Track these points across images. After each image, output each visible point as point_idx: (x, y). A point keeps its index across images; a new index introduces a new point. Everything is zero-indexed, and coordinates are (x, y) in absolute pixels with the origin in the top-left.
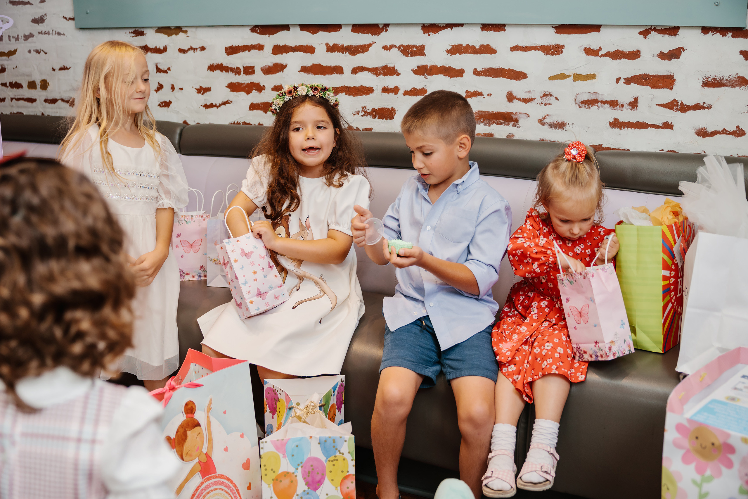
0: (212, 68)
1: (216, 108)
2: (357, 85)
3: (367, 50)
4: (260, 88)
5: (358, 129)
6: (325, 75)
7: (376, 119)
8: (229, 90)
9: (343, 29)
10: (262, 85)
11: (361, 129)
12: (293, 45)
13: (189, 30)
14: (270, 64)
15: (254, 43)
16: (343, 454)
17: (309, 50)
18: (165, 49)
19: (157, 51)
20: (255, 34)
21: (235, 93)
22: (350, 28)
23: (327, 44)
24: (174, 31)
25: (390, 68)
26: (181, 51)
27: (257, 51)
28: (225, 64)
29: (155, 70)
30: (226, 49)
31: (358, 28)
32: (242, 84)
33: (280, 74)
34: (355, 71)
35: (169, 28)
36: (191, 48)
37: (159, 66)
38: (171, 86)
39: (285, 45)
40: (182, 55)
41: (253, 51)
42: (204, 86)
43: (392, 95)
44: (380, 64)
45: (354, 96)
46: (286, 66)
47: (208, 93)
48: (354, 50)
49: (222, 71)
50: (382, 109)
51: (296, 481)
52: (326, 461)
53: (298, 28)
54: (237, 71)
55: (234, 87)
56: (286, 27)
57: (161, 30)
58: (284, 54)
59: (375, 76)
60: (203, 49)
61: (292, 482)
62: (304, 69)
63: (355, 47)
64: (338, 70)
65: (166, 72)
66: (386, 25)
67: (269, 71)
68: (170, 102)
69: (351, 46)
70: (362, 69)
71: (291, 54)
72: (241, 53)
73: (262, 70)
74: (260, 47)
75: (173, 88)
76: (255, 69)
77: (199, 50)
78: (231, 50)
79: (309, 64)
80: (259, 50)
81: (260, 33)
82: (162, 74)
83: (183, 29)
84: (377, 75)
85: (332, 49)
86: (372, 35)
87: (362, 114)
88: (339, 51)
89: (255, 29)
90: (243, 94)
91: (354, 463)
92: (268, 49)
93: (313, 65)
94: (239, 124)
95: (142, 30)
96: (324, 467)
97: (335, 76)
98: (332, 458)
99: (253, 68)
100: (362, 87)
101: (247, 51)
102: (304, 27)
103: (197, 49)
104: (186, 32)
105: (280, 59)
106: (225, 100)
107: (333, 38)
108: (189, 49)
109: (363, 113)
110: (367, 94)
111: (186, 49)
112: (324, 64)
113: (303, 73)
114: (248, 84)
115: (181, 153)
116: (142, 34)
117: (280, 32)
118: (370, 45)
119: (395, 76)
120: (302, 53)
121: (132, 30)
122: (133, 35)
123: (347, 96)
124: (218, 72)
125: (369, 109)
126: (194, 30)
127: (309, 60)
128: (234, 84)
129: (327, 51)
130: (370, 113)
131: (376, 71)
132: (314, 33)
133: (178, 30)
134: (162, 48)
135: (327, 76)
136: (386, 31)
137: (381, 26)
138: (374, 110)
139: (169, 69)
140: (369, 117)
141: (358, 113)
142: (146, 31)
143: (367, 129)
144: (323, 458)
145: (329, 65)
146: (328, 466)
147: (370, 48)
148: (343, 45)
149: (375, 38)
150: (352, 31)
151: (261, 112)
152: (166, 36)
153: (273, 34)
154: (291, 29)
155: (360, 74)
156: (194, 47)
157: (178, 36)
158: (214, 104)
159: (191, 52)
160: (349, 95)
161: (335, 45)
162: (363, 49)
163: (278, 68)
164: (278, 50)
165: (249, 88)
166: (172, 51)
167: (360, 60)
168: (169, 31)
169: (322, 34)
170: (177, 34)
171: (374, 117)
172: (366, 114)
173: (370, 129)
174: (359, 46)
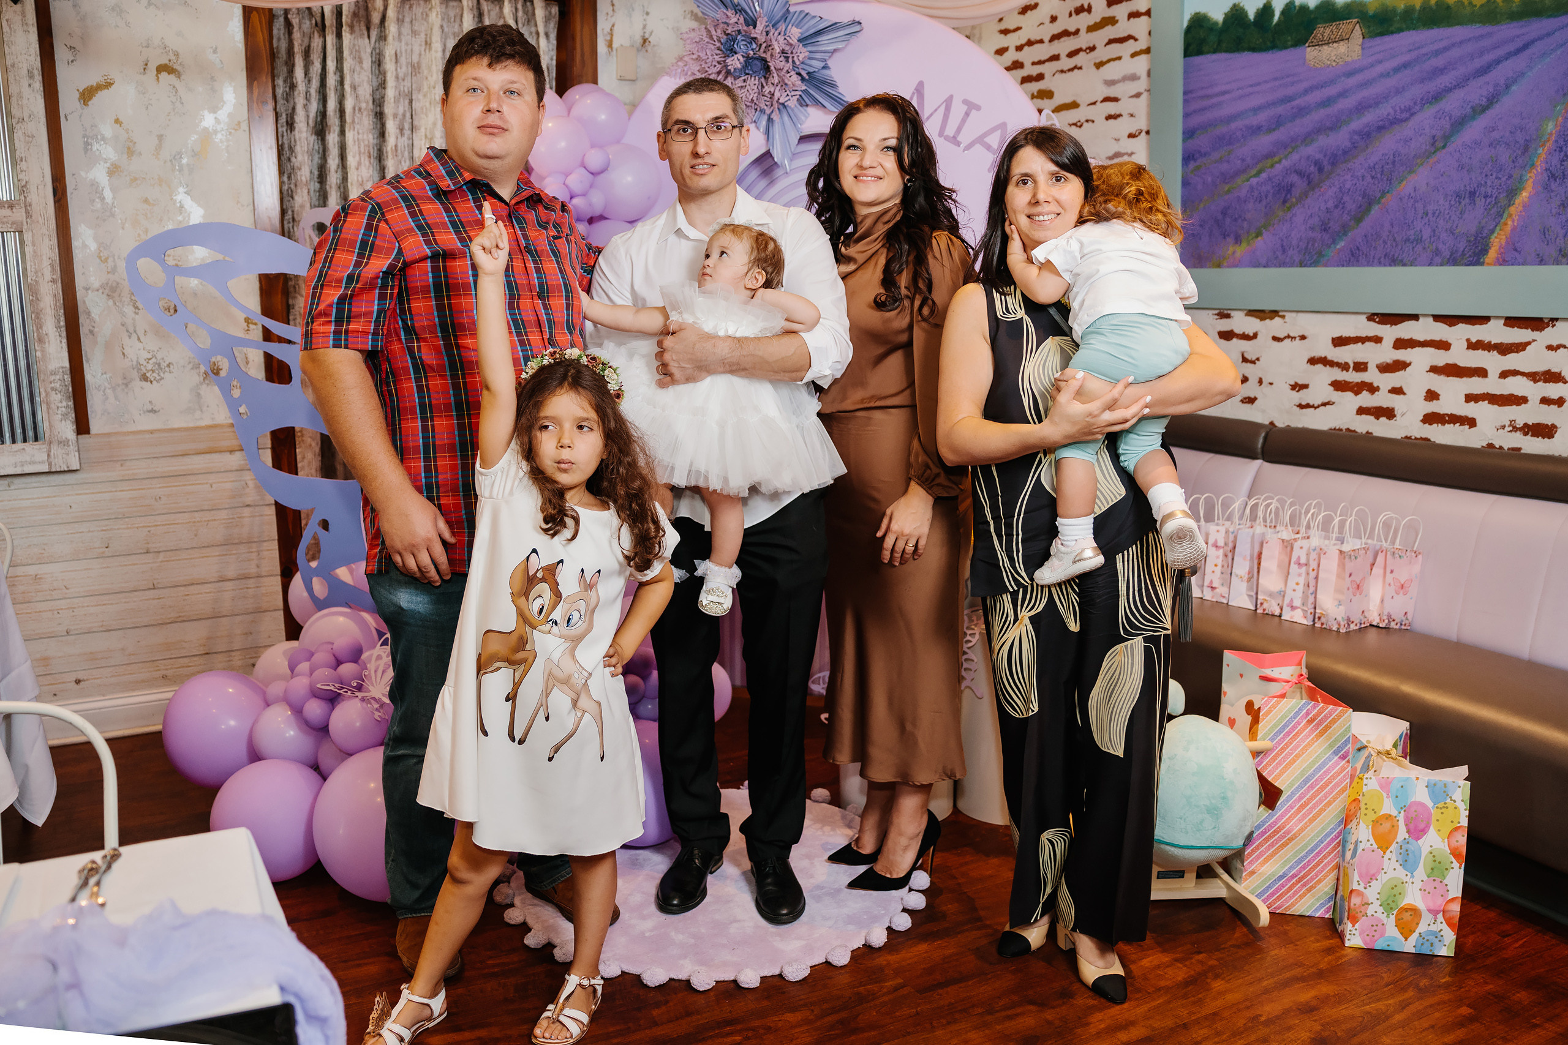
0: (1313, 361)
1: (1313, 409)
2: (1506, 393)
3: (1524, 349)
4: (1372, 389)
5: (1501, 447)
6: (1461, 377)
7: (1529, 437)
8: (1332, 388)
9: (1492, 322)
10: (1375, 385)
11: (1506, 448)
12: (1422, 339)
13: (1287, 315)
14: (1389, 361)
15: (1371, 334)
16: (1455, 801)
17: (1444, 345)
18: (1255, 336)
19: (1245, 337)
20: (1372, 324)
21: (1340, 393)
22: (1503, 321)
23: (1468, 340)
24: (1268, 315)
25: (1555, 373)
26: (1275, 339)
27: (1373, 344)
28: (1329, 358)
29: (1241, 360)
30: (1333, 340)
31: (1512, 322)
32: (1350, 383)
33: (1401, 373)
34: (1504, 375)
35: (1262, 311)
36: (1289, 337)
37: (1246, 355)
38: (1258, 380)
39: (1411, 339)
40: (1276, 343)
41: (1367, 344)
42: (1300, 382)
43: (1554, 407)
44: (1541, 368)
45: (1500, 406)
46: (1409, 364)
47: (1305, 390)
48: (1504, 349)
49: (1325, 365)
50: (1538, 425)
51: (1398, 826)
52: (1433, 807)
53: (1431, 319)
54: (1345, 367)
55: (1338, 386)
56: (1415, 317)
57: (1251, 313)
58: (1409, 349)
59: (1532, 383)
60: (1303, 338)
61: (1393, 826)
62: (1434, 369)
63: (1507, 344)
64: (1482, 373)
65: (1253, 362)
66: (1554, 320)
67: (1385, 368)
68: (1255, 399)
69: (1501, 344)
70: (1515, 373)
71: (1417, 349)
72: (1352, 346)
73: (1378, 367)
74: (1378, 340)
75: (1261, 382)
76: (1369, 365)
77: (1298, 339)
78: (1339, 342)
79: (1441, 363)
80: (1376, 343)
81: (1378, 323)
82: (1249, 365)
83: (1281, 314)
84: (1535, 381)
85: (1473, 346)
86: (1533, 330)
87: (1508, 429)
88: (1484, 349)
89: (1371, 317)
90: (1349, 395)
91: (1467, 813)
92: (1388, 342)
93: (1447, 364)
94: (1341, 430)
95: (1229, 312)
96: (1430, 814)
97: (1475, 379)
98: (1441, 805)
99: (1365, 364)
100: (1512, 395)
101: (1360, 344)
102: (1437, 318)
103: (1295, 338)
104: (1283, 317)
105: (1402, 355)
106: (1326, 401)
107: (1477, 332)
108: (1285, 338)
109: (1511, 428)
110: (1519, 404)
111: (1282, 336)
112: (1462, 364)
113: (1432, 374)
114: (1357, 383)
115: (1264, 459)
116: (1228, 316)
117: (1406, 323)
118: (1529, 343)
119: (1561, 384)
120: (1433, 349)
121: (1217, 312)
122: (1217, 317)
123: (1490, 405)
124: (1320, 366)
125: (1519, 424)
126: (1294, 314)
127: (1441, 358)
128: (1340, 382)
129: (1468, 348)
130: (1520, 429)
131: (1534, 377)
132: (1451, 325)
133: (1274, 314)
134: (1251, 335)
135: (1465, 379)
136: (1553, 326)
137: (1546, 321)
138: (1526, 425)
139: (1258, 359)
140: (1519, 434)
141: (1503, 427)
142: (1233, 313)
143: (1513, 449)
144: (1430, 804)
145: (1468, 365)
146: (1435, 814)
147: (1528, 348)
148: (1490, 342)
149: (1536, 335)
150: (1504, 325)
151: (1371, 418)
152: (1258, 320)
153: (1396, 324)
154: (1421, 319)
155: (1510, 380)
156: (1292, 335)
157: (1274, 321)
158: (1311, 404)
159: (1287, 341)
160: (1493, 404)
161: (1478, 342)
162: (1519, 347)
163: (1399, 366)
164: (1401, 344)
165: (1358, 388)
166: (1264, 339)
167: (1512, 361)
168: (1262, 315)
169: (1461, 327)
170: (1271, 318)
171: (1526, 434)
172: (1515, 429)
173: (1519, 449)
174: (1512, 344)
